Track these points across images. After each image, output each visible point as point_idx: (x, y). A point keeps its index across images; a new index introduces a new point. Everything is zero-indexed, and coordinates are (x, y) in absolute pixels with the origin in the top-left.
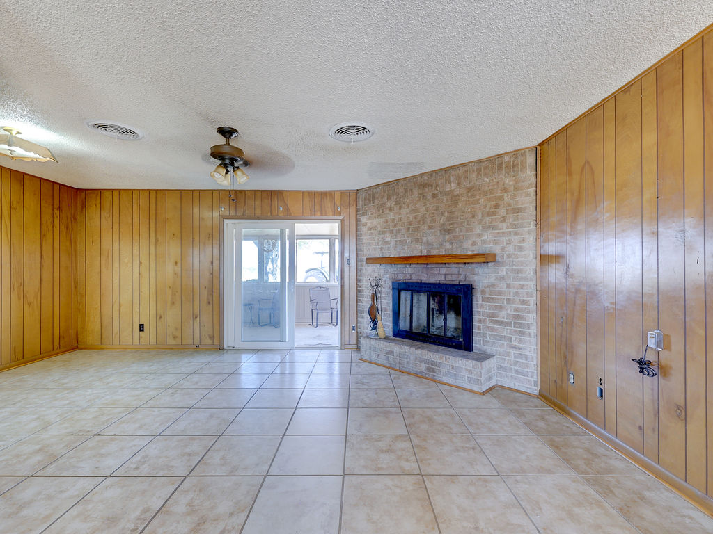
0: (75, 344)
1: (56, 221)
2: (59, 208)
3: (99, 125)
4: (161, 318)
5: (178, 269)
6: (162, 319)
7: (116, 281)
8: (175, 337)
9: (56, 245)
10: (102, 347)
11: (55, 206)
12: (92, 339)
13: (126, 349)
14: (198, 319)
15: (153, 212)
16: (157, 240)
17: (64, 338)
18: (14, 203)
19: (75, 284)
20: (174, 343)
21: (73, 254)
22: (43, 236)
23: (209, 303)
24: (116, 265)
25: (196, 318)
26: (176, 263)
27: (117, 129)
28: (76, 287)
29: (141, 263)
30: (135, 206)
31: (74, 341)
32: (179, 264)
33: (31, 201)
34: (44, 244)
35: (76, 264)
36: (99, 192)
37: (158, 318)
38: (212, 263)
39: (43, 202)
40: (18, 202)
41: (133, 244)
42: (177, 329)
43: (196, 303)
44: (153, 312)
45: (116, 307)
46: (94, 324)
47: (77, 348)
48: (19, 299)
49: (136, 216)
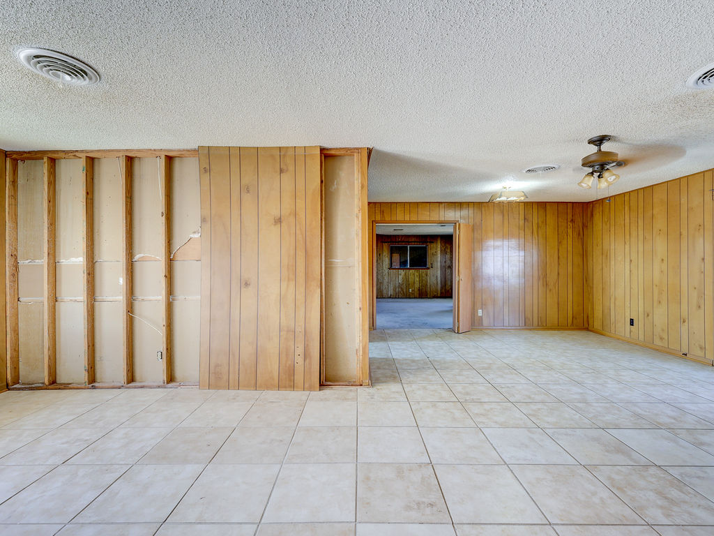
0: (586, 326)
1: (570, 231)
2: (572, 221)
3: (529, 171)
4: (648, 315)
5: (664, 266)
6: (649, 317)
7: (612, 277)
8: (661, 339)
9: (570, 249)
10: (604, 332)
11: (569, 220)
12: (597, 325)
13: (619, 339)
14: (686, 324)
15: (641, 210)
16: (644, 238)
17: (576, 319)
18: (540, 223)
19: (586, 279)
20: (661, 344)
21: (584, 254)
22: (560, 243)
23: (699, 307)
24: (613, 263)
25: (684, 322)
26: (663, 260)
27: (540, 169)
28: (586, 281)
29: (631, 261)
30: (627, 208)
31: (585, 323)
32: (665, 262)
33: (551, 220)
34: (560, 249)
35: (587, 262)
36: (601, 201)
37: (646, 315)
38: (703, 259)
39: (560, 219)
40: (543, 222)
41: (625, 243)
42: (663, 330)
43: (684, 306)
44: (641, 309)
45: (612, 300)
46: (598, 313)
47: (587, 329)
48: (543, 285)
49: (627, 217)
